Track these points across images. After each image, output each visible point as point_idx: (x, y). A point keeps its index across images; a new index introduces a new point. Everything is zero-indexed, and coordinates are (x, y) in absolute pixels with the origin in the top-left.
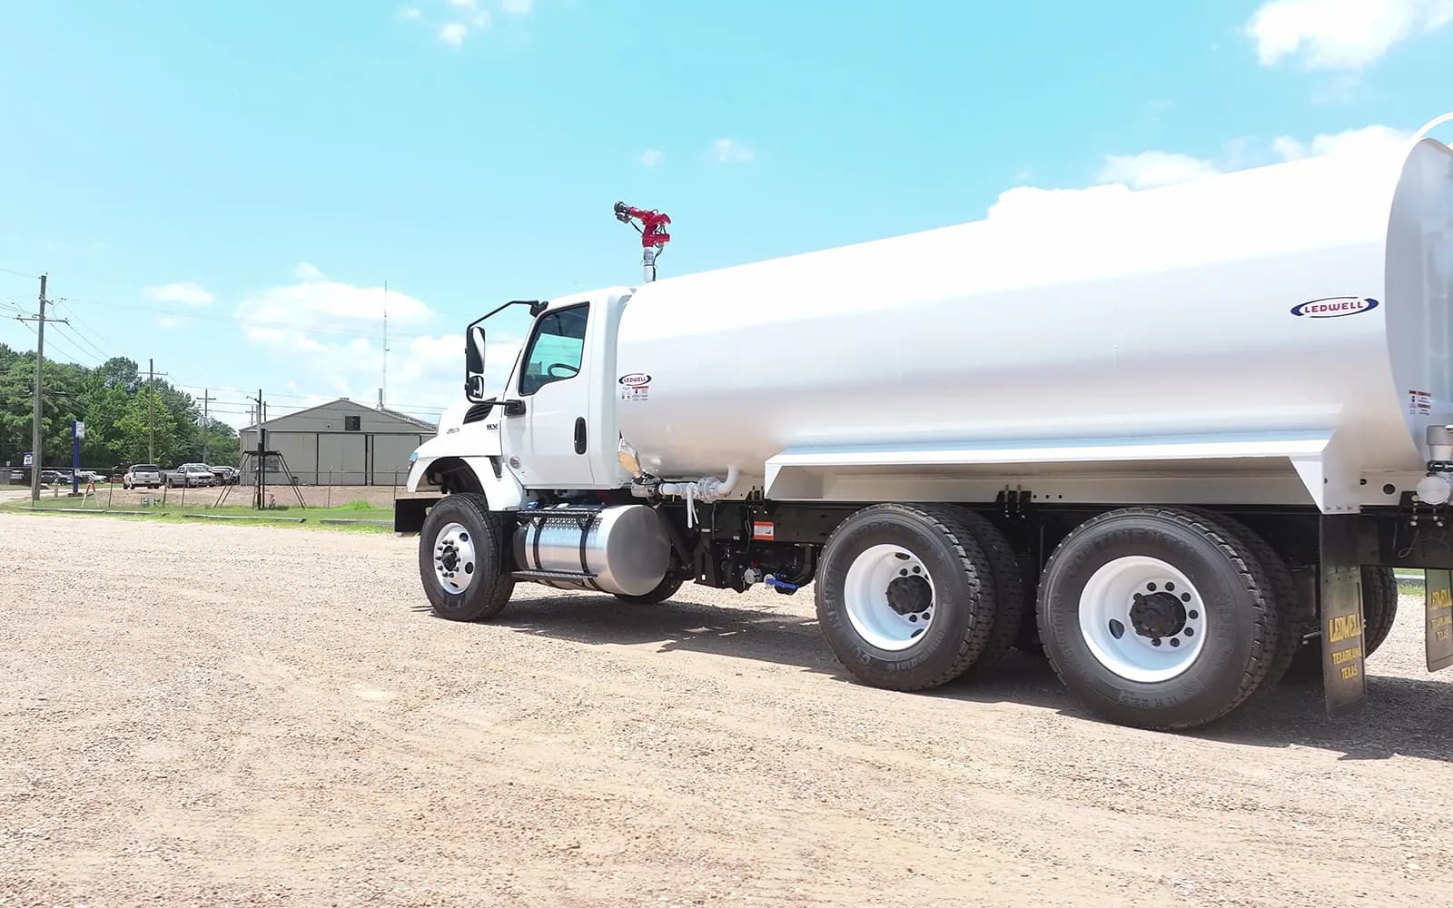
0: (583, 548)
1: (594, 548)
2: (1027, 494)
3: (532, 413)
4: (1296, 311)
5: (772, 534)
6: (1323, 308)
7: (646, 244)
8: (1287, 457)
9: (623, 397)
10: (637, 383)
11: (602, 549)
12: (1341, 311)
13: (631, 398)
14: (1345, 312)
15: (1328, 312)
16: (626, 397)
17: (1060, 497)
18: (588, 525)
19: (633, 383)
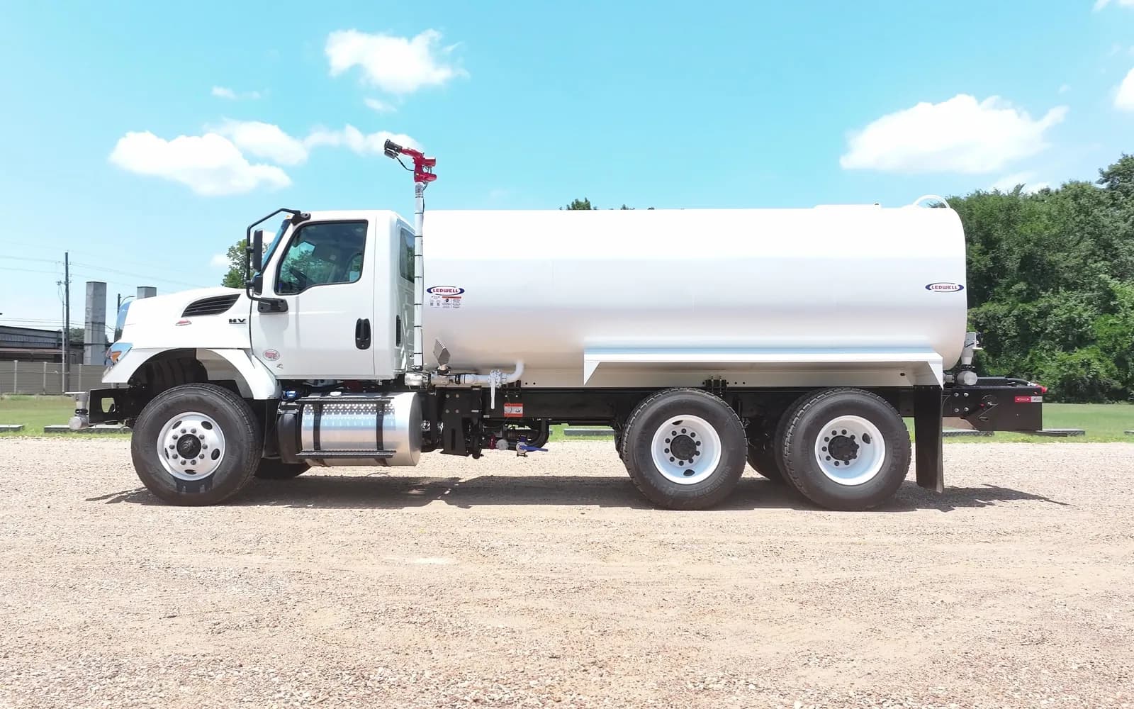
0: (379, 428)
1: (394, 428)
2: (724, 382)
3: (297, 310)
4: (928, 287)
5: (521, 412)
6: (940, 287)
7: (417, 179)
8: (927, 362)
9: (432, 304)
10: (448, 293)
11: (403, 429)
12: (948, 290)
13: (441, 306)
14: (950, 290)
15: (942, 290)
16: (435, 305)
17: (736, 383)
18: (381, 410)
19: (443, 293)
